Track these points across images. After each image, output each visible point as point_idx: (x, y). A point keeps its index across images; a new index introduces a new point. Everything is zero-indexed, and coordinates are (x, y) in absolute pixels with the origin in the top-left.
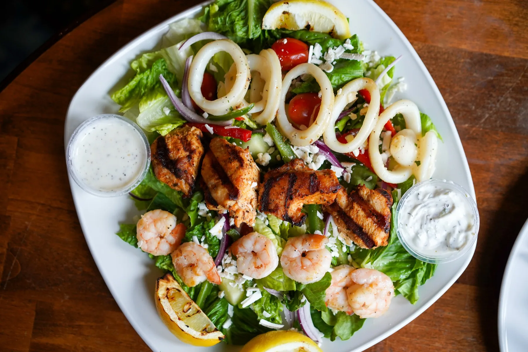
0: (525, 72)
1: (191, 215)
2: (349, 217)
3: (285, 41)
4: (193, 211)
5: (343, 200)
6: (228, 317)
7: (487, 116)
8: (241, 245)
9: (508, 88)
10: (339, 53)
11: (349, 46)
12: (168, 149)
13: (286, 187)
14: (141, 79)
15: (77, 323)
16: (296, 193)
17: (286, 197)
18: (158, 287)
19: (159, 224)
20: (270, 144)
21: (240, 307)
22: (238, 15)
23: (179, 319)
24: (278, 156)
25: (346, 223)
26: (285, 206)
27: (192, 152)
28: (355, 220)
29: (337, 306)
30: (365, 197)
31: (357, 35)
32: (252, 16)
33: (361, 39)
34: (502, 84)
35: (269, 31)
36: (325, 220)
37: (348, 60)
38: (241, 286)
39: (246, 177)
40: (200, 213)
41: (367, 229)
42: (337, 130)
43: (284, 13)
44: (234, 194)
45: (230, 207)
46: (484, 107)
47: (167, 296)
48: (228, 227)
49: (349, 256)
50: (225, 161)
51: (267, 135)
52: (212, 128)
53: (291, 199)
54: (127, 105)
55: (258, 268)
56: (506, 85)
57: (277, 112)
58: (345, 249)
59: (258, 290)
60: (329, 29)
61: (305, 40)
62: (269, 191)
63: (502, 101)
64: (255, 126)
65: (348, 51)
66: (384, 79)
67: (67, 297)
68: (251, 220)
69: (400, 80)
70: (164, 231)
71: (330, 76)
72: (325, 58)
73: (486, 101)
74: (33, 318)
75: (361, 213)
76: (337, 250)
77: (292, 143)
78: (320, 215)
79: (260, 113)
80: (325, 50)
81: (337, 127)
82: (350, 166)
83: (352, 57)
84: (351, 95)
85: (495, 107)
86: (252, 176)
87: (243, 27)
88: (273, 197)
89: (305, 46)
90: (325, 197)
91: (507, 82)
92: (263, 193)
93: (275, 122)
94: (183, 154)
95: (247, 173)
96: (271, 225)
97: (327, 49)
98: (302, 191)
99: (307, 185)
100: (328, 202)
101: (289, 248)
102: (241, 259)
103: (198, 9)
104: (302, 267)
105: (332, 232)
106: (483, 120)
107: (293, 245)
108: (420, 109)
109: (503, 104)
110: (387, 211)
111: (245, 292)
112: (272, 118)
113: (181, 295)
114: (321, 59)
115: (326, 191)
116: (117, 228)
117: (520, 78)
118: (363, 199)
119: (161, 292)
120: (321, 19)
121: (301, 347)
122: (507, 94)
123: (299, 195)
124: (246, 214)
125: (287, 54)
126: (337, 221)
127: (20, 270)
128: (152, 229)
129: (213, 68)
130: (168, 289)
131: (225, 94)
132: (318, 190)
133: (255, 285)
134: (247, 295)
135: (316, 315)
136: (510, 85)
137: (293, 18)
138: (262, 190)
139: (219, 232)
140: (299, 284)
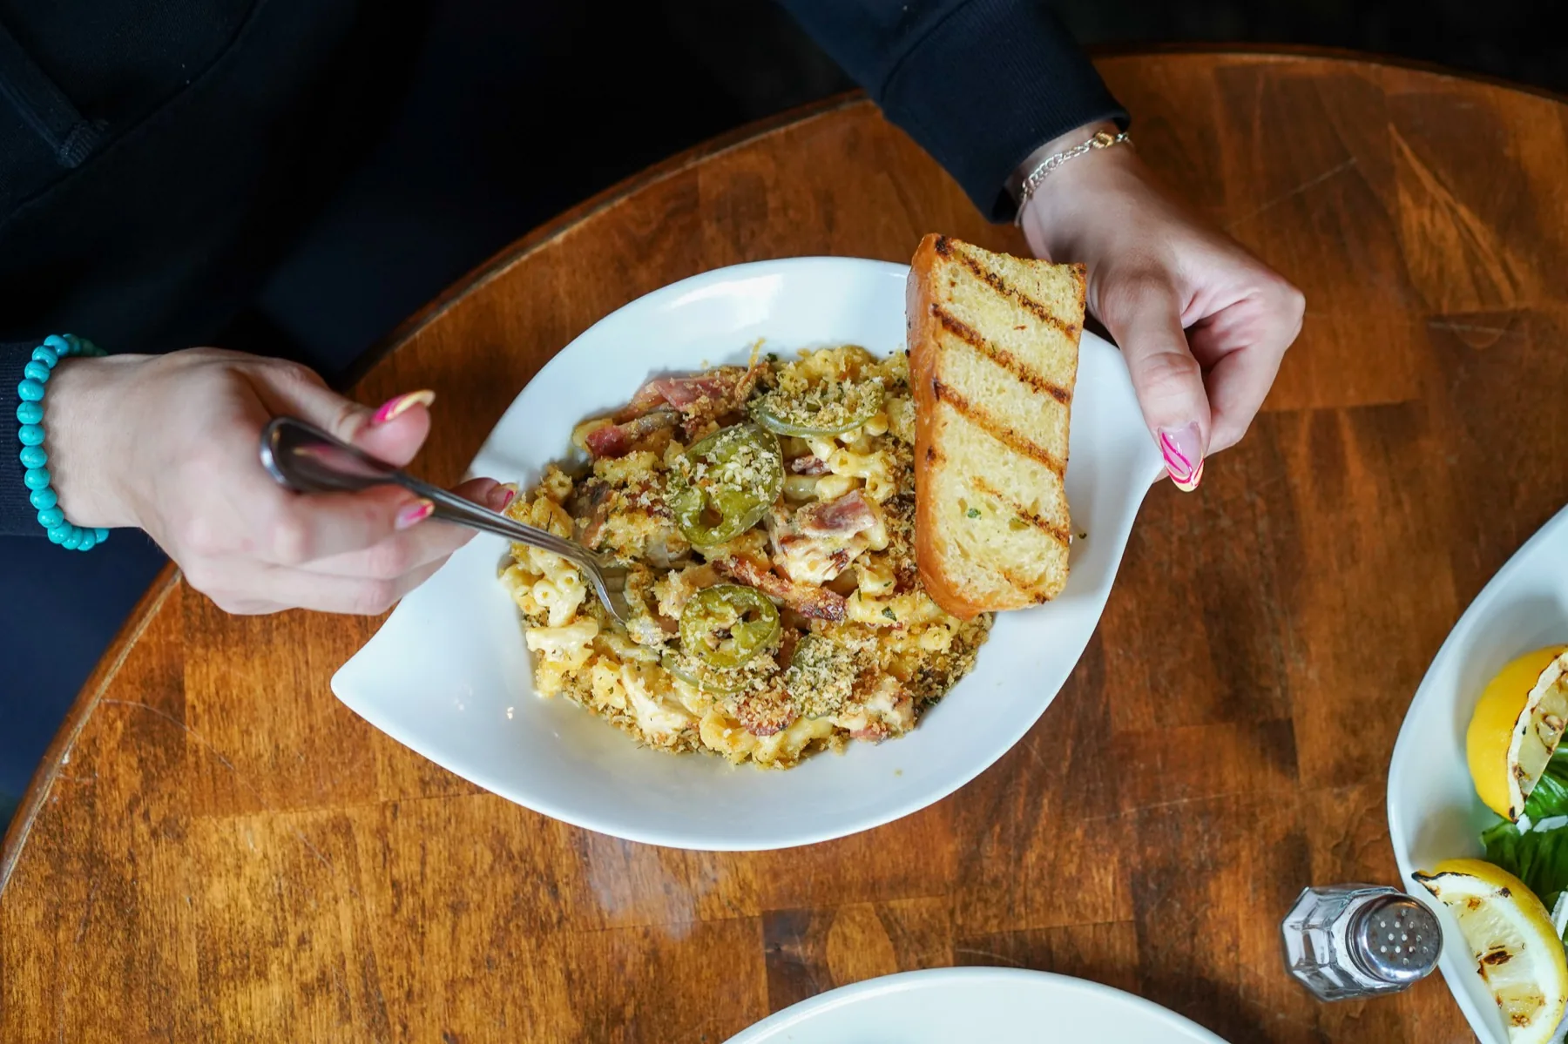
15: (1404, 496)
23: (1533, 710)
67: (1453, 460)
74: (1388, 400)
121: (1543, 997)
127: (1480, 346)
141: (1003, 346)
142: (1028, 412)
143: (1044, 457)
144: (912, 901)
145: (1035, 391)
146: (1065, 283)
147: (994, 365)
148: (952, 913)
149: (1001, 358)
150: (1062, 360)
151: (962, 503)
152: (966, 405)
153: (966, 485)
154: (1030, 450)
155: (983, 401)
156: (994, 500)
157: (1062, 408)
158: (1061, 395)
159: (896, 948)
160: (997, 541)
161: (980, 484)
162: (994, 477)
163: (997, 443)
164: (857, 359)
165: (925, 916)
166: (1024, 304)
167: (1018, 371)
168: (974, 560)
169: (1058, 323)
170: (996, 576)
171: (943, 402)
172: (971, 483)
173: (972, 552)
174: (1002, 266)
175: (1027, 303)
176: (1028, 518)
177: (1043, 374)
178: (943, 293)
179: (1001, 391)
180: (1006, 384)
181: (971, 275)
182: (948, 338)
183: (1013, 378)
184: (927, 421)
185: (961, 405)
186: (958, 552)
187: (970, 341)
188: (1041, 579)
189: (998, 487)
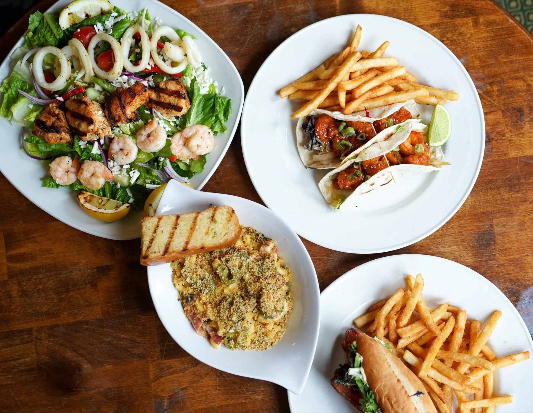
0: (264, 7)
1: (77, 150)
2: (161, 102)
3: (79, 30)
4: (77, 147)
5: (154, 96)
6: (130, 197)
7: (248, 40)
8: (112, 149)
9: (256, 20)
10: (111, 21)
11: (115, 14)
12: (44, 122)
13: (118, 103)
14: (9, 95)
16: (125, 103)
17: (121, 108)
18: (79, 199)
19: (61, 165)
20: (100, 89)
21: (131, 185)
22: (45, 31)
23: (99, 209)
24: (108, 94)
25: (161, 106)
26: (123, 114)
27: (58, 115)
28: (165, 102)
29: (185, 157)
30: (164, 87)
31: (116, 6)
32: (53, 27)
33: (119, 6)
34: (252, 18)
35: (67, 29)
36: (151, 113)
37: (118, 21)
38: (125, 174)
39: (92, 110)
40: (82, 147)
41: (173, 103)
42: (131, 61)
43: (69, 14)
44: (90, 122)
45: (92, 130)
46: (245, 35)
47: (86, 201)
48: (101, 146)
49: (178, 127)
50: (77, 108)
51: (96, 85)
52: (61, 97)
53: (124, 108)
54: (9, 115)
55: (127, 155)
56: (255, 18)
57: (93, 69)
58: (173, 124)
59: (136, 170)
60: (99, 11)
61: (90, 24)
62: (110, 111)
63: (255, 28)
64: (87, 85)
65: (116, 17)
66: (146, 23)
68: (109, 132)
69: (156, 19)
70: (67, 167)
71: (112, 35)
72: (106, 28)
73: (245, 31)
75: (166, 96)
76: (168, 126)
77: (110, 81)
78: (147, 112)
79: (84, 75)
80: (103, 24)
81: (130, 59)
82: (150, 78)
83: (119, 19)
84: (128, 39)
85: (252, 33)
86: (96, 108)
87: (51, 36)
88: (114, 113)
89: (91, 27)
90: (142, 97)
91: (254, 17)
92: (108, 114)
93: (96, 76)
94: (53, 119)
95: (92, 108)
96: (124, 132)
97: (104, 22)
98: (128, 100)
99: (129, 96)
100: (146, 100)
101: (139, 137)
102: (115, 156)
103: (22, 40)
104: (150, 142)
105: (158, 117)
106: (246, 43)
107: (140, 134)
108: (173, 28)
109: (256, 30)
110: (178, 88)
111: (129, 175)
112: (93, 74)
113: (94, 197)
114: (104, 30)
115: (141, 93)
116: (41, 183)
117: (262, 12)
118: (164, 89)
119: (82, 201)
120: (92, 7)
122: (257, 23)
123: (127, 103)
124: (104, 130)
125: (83, 37)
126: (158, 110)
128: (60, 169)
129: (47, 67)
130: (85, 198)
131: (59, 74)
132: (135, 95)
133: (133, 169)
134: (131, 176)
135: (177, 168)
136: (257, 17)
137: (76, 15)
138: (107, 113)
139: (97, 150)
140: (154, 153)
141: (168, 236)
142: (184, 225)
143: (196, 218)
144: (151, 373)
145: (178, 224)
146: (147, 223)
147: (174, 237)
148: (154, 361)
149: (172, 235)
150: (168, 219)
151: (213, 237)
152: (187, 242)
153: (208, 237)
154: (194, 222)
155: (185, 237)
156: (210, 229)
157: (181, 217)
158: (178, 217)
159: (164, 377)
160: (221, 226)
161: (207, 233)
162: (204, 230)
163: (195, 232)
164: (176, 276)
165: (155, 369)
166: (156, 232)
167: (174, 230)
168: (227, 231)
169: (159, 222)
170: (230, 224)
171: (188, 248)
172: (207, 236)
173: (226, 232)
174: (147, 240)
175: (155, 232)
176: (213, 219)
177: (173, 223)
178: (158, 254)
179: (180, 233)
180: (178, 233)
181: (151, 248)
182: (170, 250)
183: (177, 231)
184: (192, 251)
185: (187, 243)
186: (226, 235)
187: (169, 244)
188: (228, 212)
189: (207, 229)
